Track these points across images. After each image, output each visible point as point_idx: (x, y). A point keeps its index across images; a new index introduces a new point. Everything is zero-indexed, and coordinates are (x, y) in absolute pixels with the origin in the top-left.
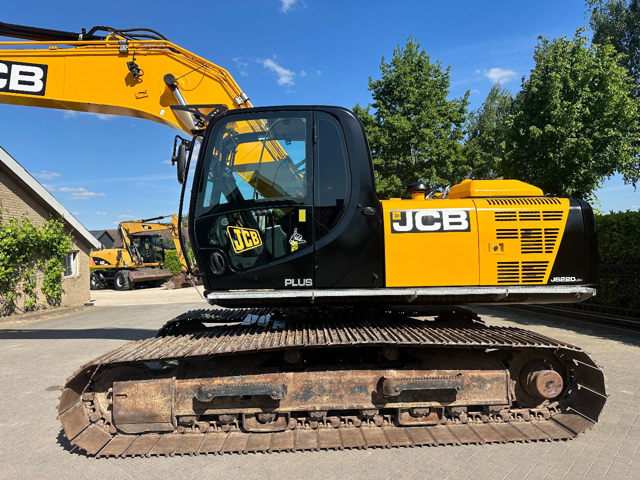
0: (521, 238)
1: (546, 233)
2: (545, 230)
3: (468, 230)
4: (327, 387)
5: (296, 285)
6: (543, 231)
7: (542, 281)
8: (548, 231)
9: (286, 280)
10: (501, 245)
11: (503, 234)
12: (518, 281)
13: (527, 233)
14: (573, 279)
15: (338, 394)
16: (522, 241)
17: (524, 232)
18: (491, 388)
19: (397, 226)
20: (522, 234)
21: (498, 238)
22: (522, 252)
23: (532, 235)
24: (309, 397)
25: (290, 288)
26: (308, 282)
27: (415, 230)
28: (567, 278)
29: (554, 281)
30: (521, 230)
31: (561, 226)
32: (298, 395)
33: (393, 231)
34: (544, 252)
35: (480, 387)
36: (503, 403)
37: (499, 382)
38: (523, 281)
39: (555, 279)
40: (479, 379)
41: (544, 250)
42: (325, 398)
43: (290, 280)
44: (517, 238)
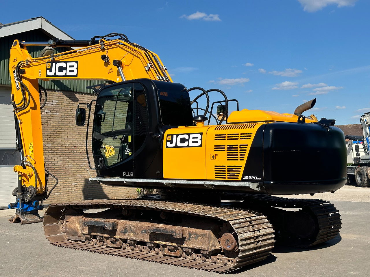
0: (227, 150)
1: (240, 148)
2: (240, 145)
3: (201, 146)
4: (133, 228)
5: (127, 175)
6: (239, 147)
7: (238, 178)
8: (242, 146)
9: (124, 173)
10: (216, 155)
11: (218, 148)
12: (225, 178)
13: (230, 147)
14: (256, 178)
15: (137, 233)
16: (227, 153)
17: (228, 147)
18: (201, 240)
19: (169, 144)
20: (227, 148)
21: (215, 151)
22: (227, 160)
23: (233, 149)
24: (126, 232)
25: (125, 177)
26: (132, 174)
27: (176, 146)
28: (252, 177)
29: (245, 179)
30: (227, 146)
31: (249, 142)
32: (122, 231)
33: (167, 147)
34: (239, 160)
35: (196, 238)
36: (205, 249)
37: (204, 237)
38: (228, 178)
39: (246, 178)
40: (195, 234)
41: (239, 159)
42: (132, 234)
43: (125, 173)
44: (225, 150)
